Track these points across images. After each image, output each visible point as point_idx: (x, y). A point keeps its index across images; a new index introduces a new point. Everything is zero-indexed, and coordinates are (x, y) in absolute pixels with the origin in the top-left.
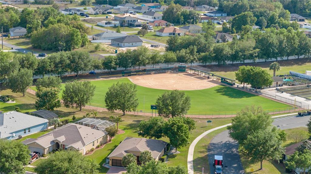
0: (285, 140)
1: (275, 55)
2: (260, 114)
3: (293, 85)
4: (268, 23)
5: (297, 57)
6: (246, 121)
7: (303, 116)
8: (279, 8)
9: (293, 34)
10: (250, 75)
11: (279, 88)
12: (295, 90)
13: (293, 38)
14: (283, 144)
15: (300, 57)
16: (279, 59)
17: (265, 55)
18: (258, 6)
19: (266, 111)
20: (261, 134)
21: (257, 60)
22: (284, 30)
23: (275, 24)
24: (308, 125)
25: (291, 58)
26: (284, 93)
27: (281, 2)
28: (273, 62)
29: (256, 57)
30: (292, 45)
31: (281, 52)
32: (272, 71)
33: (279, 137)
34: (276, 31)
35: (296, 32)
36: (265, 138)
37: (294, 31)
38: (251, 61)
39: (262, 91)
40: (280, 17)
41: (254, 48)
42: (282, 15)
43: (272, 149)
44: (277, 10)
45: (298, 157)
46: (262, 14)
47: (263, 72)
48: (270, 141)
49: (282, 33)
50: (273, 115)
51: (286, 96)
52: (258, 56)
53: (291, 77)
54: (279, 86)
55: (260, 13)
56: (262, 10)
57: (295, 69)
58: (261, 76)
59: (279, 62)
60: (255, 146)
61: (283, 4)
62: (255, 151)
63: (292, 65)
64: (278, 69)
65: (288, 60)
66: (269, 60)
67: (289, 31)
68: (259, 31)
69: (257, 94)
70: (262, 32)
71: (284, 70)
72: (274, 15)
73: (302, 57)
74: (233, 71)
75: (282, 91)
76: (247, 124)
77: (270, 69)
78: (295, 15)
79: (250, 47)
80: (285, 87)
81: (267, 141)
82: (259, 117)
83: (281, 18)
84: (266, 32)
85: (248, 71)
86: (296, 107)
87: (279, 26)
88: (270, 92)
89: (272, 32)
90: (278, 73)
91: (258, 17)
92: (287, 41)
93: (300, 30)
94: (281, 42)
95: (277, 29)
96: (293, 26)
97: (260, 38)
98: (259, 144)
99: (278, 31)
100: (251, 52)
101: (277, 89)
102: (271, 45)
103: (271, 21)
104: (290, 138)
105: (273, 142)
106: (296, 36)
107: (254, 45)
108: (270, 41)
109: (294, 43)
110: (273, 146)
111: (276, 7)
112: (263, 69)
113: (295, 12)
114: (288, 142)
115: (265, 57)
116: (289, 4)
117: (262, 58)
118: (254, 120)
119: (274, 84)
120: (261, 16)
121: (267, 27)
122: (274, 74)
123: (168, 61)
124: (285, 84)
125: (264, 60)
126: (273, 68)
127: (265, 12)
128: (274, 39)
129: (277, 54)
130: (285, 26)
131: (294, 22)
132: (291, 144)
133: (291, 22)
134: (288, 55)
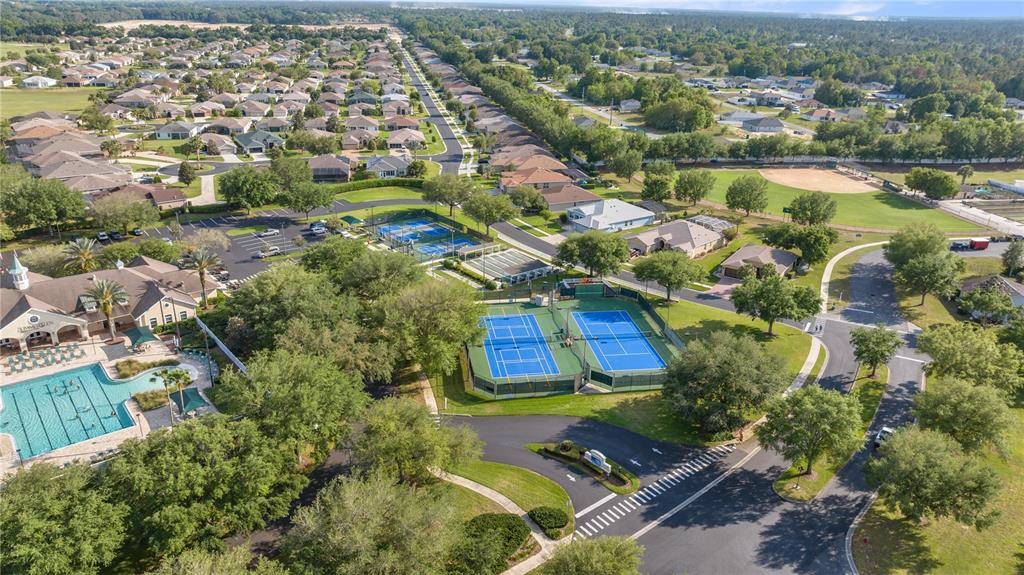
0: (963, 271)
1: (968, 155)
2: (932, 233)
3: (989, 198)
4: (966, 110)
5: (1003, 160)
6: (911, 241)
7: (997, 241)
8: (988, 89)
9: (1004, 127)
10: (927, 181)
11: (967, 200)
12: (992, 205)
13: (1003, 134)
14: (959, 276)
15: (1010, 160)
16: (974, 161)
17: (953, 154)
18: (954, 86)
19: (941, 229)
20: (929, 259)
21: (940, 161)
22: (991, 122)
23: (977, 111)
24: (1003, 255)
25: (993, 160)
26: (974, 209)
27: (993, 81)
28: (964, 164)
29: (939, 156)
30: (998, 144)
31: (980, 151)
32: (961, 177)
33: (956, 267)
34: (977, 122)
35: (1010, 124)
36: (934, 265)
37: (1006, 123)
38: (931, 161)
39: (940, 202)
40: (987, 102)
41: (939, 145)
42: (992, 100)
43: (942, 281)
44: (985, 92)
45: (978, 296)
46: (959, 97)
47: (946, 177)
48: (942, 270)
49: (986, 125)
50: (952, 236)
51: (976, 213)
52: (943, 156)
53: (988, 187)
54: (968, 198)
55: (957, 95)
56: (960, 91)
57: (998, 177)
58: (942, 183)
59: (974, 165)
60: (917, 275)
61: (996, 85)
62: (917, 281)
63: (994, 170)
64: (971, 174)
65: (988, 163)
66: (959, 162)
67: (999, 123)
68: (950, 121)
69: (933, 206)
70: (955, 122)
71: (979, 177)
72: (977, 99)
73: (1014, 160)
74: (904, 172)
75: (971, 205)
76: (911, 244)
77: (958, 174)
78: (1013, 100)
79: (932, 143)
80: (976, 200)
81: (937, 270)
82: (931, 237)
83: (989, 104)
84: (959, 123)
85: (925, 174)
86: (989, 228)
87: (984, 115)
88: (952, 205)
89: (971, 123)
90: (968, 180)
91: (951, 101)
92: (993, 136)
93: (1017, 122)
94: (982, 138)
95: (979, 119)
96: (1008, 117)
97: (950, 131)
98: (924, 273)
99: (981, 123)
100: (932, 149)
101: (963, 202)
102: (966, 141)
103: (972, 108)
104: (971, 268)
105: (945, 273)
106: (1008, 130)
107: (939, 139)
108: (965, 135)
109: (1004, 141)
110: (945, 278)
111: (983, 87)
112: (947, 173)
113: (1014, 96)
114: (968, 274)
115: (953, 157)
116: (1005, 85)
117: (948, 158)
118: (923, 241)
119: (960, 194)
120: (958, 100)
121: (964, 116)
122: (963, 181)
123: (813, 153)
124: (976, 196)
125: (950, 162)
126: (964, 173)
127: (965, 94)
128: (972, 134)
129: (973, 153)
130: (993, 116)
131: (1009, 110)
132: (973, 277)
133: (1005, 110)
134: (990, 156)
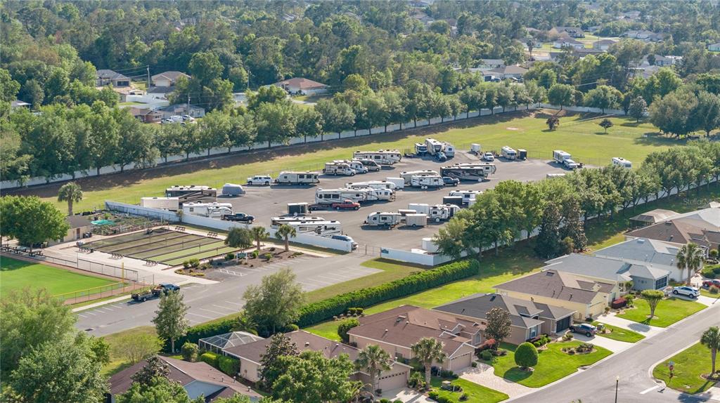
0: (106, 360)
1: (68, 167)
2: (43, 306)
3: (115, 232)
4: (47, 94)
5: (118, 168)
6: (14, 326)
7: (142, 300)
8: (69, 57)
9: (106, 116)
10: (14, 217)
11: (83, 241)
12: (120, 242)
13: (107, 125)
14: (103, 370)
15: (126, 167)
16: (78, 174)
17: (44, 167)
18: (19, 55)
19: (57, 296)
20: (50, 352)
21: (28, 181)
22: (85, 108)
23: (63, 94)
24: (156, 321)
25: (105, 170)
26: (97, 253)
27: (73, 44)
28: (66, 182)
29: (24, 173)
30: (105, 143)
31: (82, 159)
32: (65, 203)
33: (94, 355)
34: (67, 110)
35: (112, 110)
36: (61, 360)
37: (107, 109)
38: (15, 184)
39: (45, 251)
40: (72, 78)
41: (19, 154)
42: (77, 74)
43: (79, 384)
44: (65, 62)
45: (139, 396)
46: (31, 73)
47: (43, 207)
48: (74, 366)
49: (80, 115)
50: (75, 305)
51: (101, 258)
52: (28, 172)
53: (108, 214)
54: (84, 237)
55: (27, 70)
56: (31, 63)
57: (117, 196)
58: (40, 217)
59: (78, 181)
60: (38, 382)
61: (78, 48)
62: (40, 394)
63: (110, 186)
64: (79, 197)
65: (98, 176)
66: (57, 178)
67: (97, 110)
68: (27, 113)
69: (33, 260)
70: (35, 114)
71: (91, 200)
72: (58, 74)
73: (131, 166)
75: (91, 248)
76: (15, 331)
77: (60, 200)
78: (108, 73)
79: (9, 151)
80: (96, 238)
81: (66, 368)
82: (44, 313)
83: (76, 80)
84: (42, 114)
85: (9, 206)
86: (126, 282)
87: (73, 98)
88: (63, 252)
89: (58, 113)
90: (78, 207)
91: (21, 80)
92: (94, 133)
93: (121, 107)
94: (80, 136)
95: (69, 106)
96: (105, 97)
97: (31, 129)
98: (47, 377)
99: (72, 112)
100: (11, 163)
101: (79, 245)
102: (57, 143)
103: (55, 89)
104: (118, 354)
105: (80, 369)
106: (113, 121)
107: (16, 145)
108: (56, 134)
109: (111, 137)
110: (81, 378)
111: (62, 55)
112: (44, 201)
113: (106, 67)
114: (115, 364)
115: (46, 172)
116: (91, 49)
117: (38, 174)
118: (33, 322)
119: (71, 233)
120: (30, 78)
121: (44, 104)
122: (70, 209)
124: (95, 231)
125: (43, 180)
126: (67, 197)
127: (39, 67)
128: (64, 130)
129: (73, 163)
130: (86, 99)
131: (106, 88)
132: (123, 367)
133: (100, 89)
134: (99, 165)
